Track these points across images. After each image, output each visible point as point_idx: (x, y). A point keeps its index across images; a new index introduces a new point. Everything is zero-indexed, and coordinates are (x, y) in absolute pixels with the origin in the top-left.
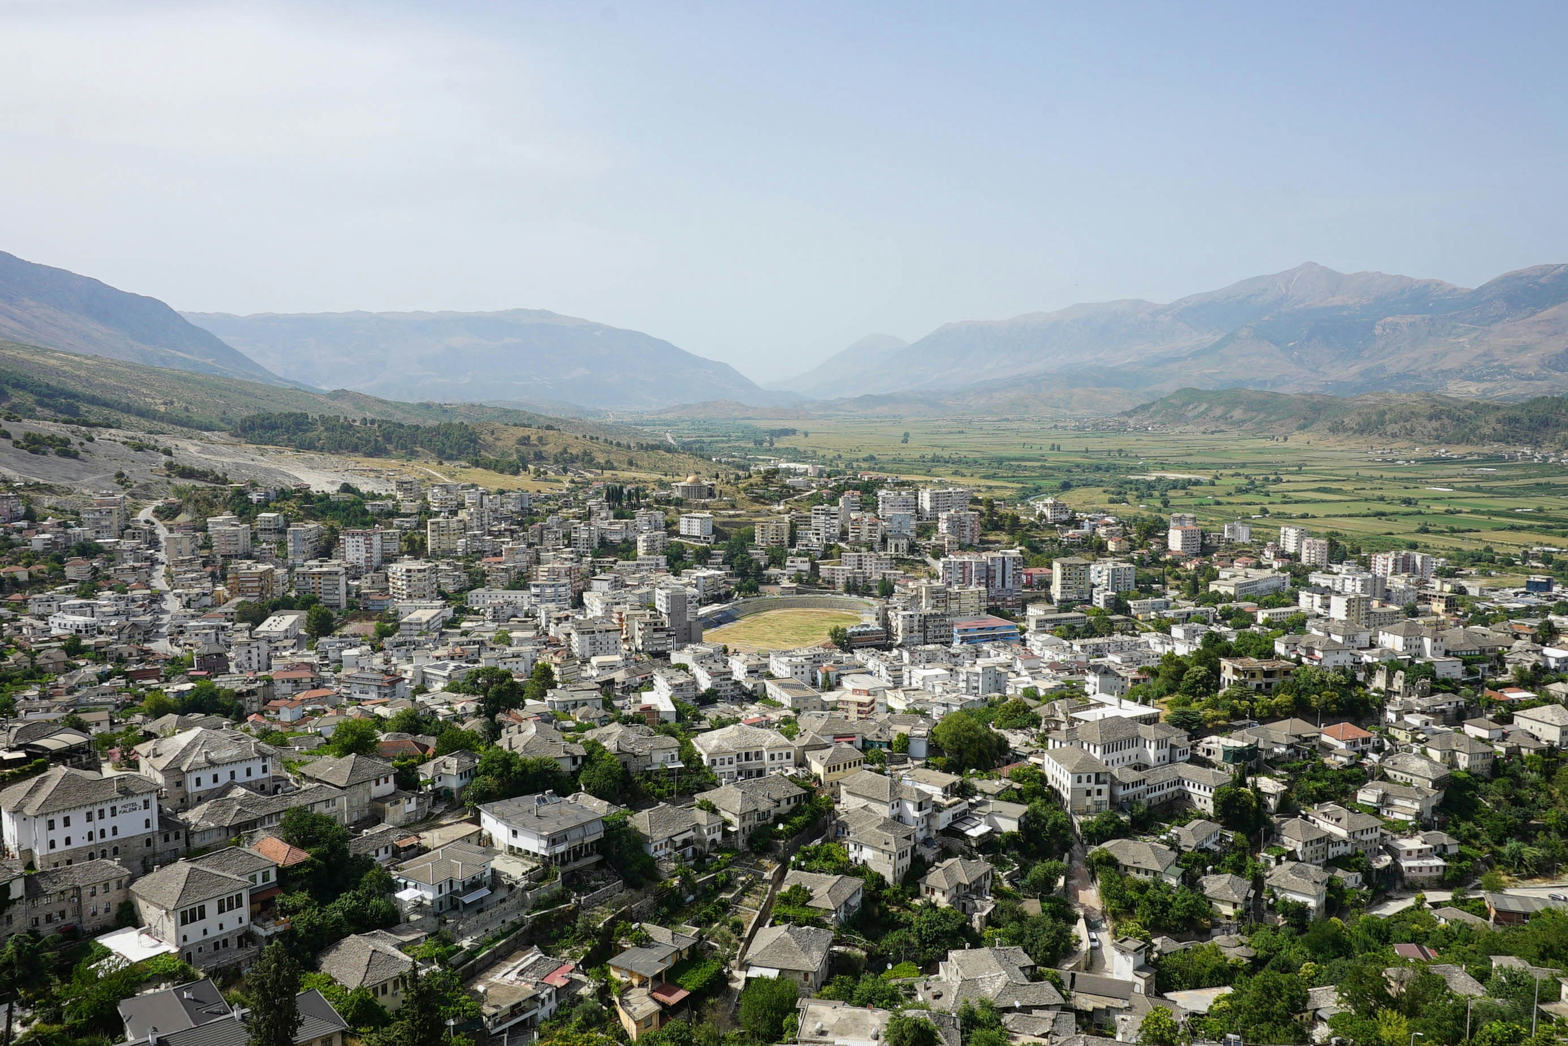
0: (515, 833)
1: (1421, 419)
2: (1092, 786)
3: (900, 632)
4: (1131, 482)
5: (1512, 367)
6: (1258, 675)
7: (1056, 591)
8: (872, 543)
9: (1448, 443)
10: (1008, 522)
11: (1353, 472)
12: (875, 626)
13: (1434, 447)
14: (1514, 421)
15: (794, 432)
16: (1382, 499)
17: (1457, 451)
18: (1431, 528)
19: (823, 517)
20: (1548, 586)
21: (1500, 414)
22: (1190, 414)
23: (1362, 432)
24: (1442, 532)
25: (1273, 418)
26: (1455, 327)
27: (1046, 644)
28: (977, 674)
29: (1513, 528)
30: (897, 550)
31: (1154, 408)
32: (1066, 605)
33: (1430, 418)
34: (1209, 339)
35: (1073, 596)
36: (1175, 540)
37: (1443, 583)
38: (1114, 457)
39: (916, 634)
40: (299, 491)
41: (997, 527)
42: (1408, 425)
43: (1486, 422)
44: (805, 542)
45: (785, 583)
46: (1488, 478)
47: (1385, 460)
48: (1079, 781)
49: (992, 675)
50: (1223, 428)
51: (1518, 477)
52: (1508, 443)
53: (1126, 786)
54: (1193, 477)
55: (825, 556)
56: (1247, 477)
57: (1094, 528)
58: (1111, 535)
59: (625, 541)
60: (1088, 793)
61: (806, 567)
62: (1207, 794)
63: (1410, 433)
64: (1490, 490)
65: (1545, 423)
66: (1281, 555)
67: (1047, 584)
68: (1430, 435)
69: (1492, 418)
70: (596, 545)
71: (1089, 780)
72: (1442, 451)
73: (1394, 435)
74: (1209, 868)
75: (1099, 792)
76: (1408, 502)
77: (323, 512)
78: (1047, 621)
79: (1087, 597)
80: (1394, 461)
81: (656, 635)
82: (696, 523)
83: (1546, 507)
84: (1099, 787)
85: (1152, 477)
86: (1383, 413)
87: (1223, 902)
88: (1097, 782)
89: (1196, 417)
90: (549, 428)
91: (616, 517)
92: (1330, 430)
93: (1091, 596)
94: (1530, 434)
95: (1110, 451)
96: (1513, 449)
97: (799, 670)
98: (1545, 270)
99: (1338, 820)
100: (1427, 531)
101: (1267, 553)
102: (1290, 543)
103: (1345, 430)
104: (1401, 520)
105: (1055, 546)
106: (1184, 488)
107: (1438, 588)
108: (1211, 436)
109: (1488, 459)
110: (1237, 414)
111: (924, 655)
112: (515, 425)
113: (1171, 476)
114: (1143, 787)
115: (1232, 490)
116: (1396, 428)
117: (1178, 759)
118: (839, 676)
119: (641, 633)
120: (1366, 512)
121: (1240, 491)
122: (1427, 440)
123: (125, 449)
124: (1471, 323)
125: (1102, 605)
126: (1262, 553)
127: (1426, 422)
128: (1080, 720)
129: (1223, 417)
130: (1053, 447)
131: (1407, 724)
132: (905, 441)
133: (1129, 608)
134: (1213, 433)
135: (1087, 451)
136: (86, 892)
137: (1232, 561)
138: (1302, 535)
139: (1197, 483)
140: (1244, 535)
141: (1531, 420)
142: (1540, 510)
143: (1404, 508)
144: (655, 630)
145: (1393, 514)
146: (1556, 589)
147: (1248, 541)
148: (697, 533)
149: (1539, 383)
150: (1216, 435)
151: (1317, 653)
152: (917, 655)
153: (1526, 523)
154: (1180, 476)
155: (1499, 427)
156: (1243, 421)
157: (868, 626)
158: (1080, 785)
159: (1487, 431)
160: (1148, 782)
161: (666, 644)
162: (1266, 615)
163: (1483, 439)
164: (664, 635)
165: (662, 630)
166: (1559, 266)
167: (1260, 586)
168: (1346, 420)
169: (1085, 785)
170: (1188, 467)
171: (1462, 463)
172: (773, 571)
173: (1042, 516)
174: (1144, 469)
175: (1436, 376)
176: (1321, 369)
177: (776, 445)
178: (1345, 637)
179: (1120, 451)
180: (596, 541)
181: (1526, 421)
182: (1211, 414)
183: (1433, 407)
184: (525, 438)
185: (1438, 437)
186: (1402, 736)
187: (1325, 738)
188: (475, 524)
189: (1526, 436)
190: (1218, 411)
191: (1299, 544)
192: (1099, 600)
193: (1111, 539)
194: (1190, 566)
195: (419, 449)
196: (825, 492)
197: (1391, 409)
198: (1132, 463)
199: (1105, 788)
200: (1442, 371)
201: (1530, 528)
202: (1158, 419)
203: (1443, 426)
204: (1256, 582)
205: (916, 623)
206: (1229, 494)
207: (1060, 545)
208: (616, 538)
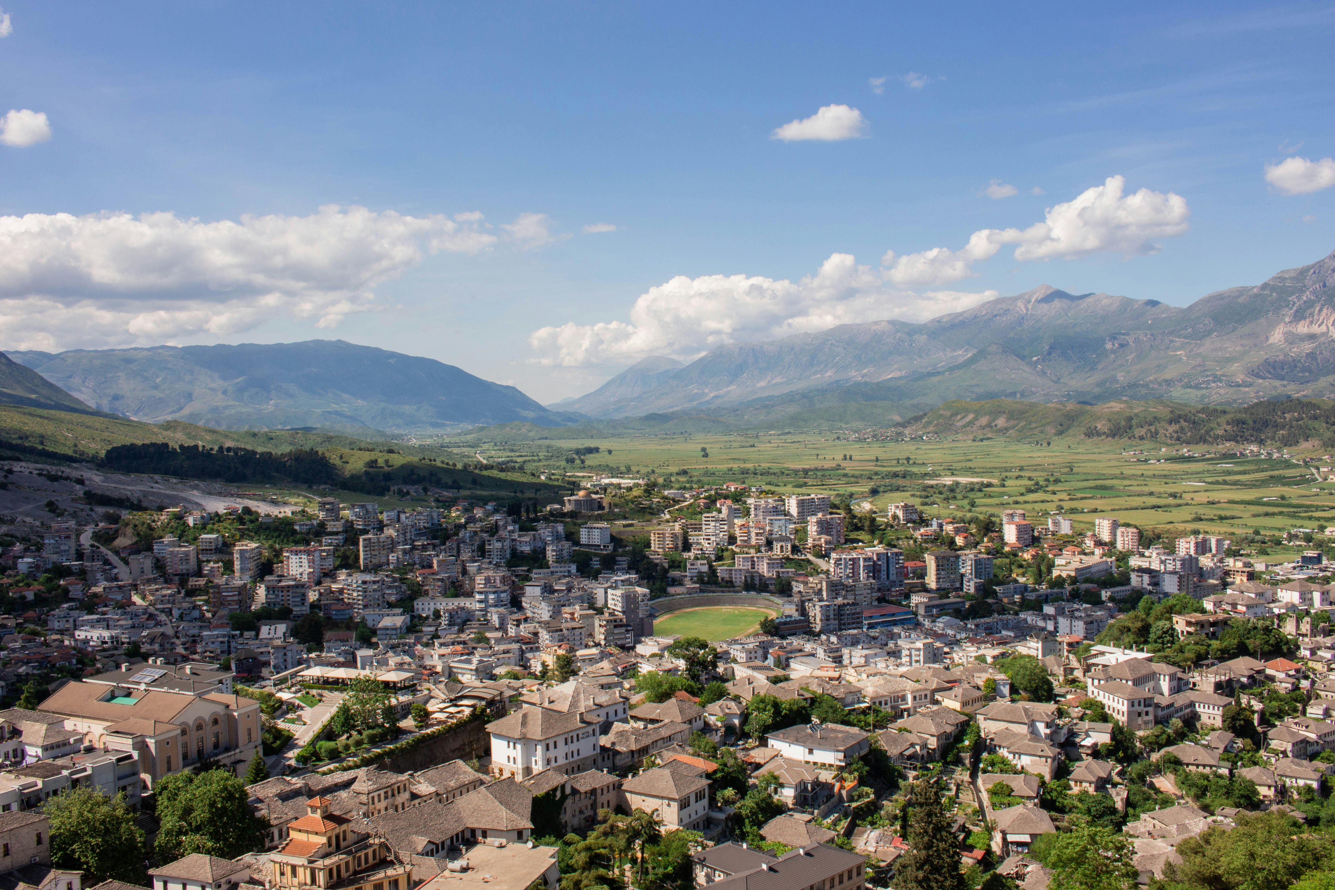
0: (811, 751)
1: (1163, 424)
2: (1142, 709)
3: (818, 621)
4: (932, 487)
5: (1223, 375)
6: (1206, 626)
7: (931, 581)
8: (760, 546)
9: (1188, 443)
10: (867, 523)
11: (1118, 472)
12: (796, 615)
13: (1177, 448)
14: (1239, 423)
15: (597, 450)
16: (1151, 494)
17: (1197, 451)
18: (1203, 517)
19: (713, 524)
20: (1318, 560)
21: (1229, 417)
22: (960, 424)
23: (1113, 436)
24: (1212, 520)
25: (1034, 425)
26: (1171, 341)
27: (947, 625)
28: (919, 650)
29: (1267, 514)
30: (782, 551)
31: (925, 420)
32: (942, 592)
33: (1170, 422)
34: (962, 355)
35: (947, 585)
36: (1010, 534)
37: (1235, 560)
38: (903, 464)
39: (832, 622)
40: (230, 514)
41: (857, 528)
42: (1152, 428)
43: (1218, 424)
44: (698, 547)
45: (689, 585)
46: (1229, 473)
47: (1139, 460)
48: (1133, 706)
49: (930, 650)
50: (989, 436)
51: (1254, 472)
52: (1237, 442)
53: (1163, 709)
54: (985, 480)
55: (719, 558)
56: (1030, 479)
57: (941, 526)
58: (957, 531)
59: (534, 551)
60: (1139, 714)
61: (705, 569)
62: (1216, 712)
63: (1154, 435)
64: (1235, 483)
65: (1266, 424)
66: (1099, 543)
67: (922, 574)
68: (1171, 437)
69: (1222, 420)
70: (508, 556)
71: (1139, 705)
72: (1185, 451)
73: (1141, 438)
74: (1239, 764)
75: (1147, 713)
76: (1174, 495)
77: (256, 533)
78: (933, 606)
79: (958, 585)
80: (1146, 461)
81: (616, 631)
82: (596, 533)
83: (1287, 496)
84: (1146, 709)
85: (948, 481)
86: (1130, 419)
87: (1260, 785)
88: (1145, 706)
89: (964, 426)
90: (391, 451)
91: (521, 529)
92: (1086, 435)
93: (962, 584)
94: (1255, 433)
95: (898, 460)
96: (1242, 447)
97: (753, 655)
98: (1242, 291)
99: (1307, 727)
100: (1201, 520)
101: (1087, 542)
102: (1104, 531)
103: (1099, 434)
104: (1175, 511)
105: (911, 542)
106: (980, 490)
107: (1231, 564)
108: (981, 443)
109: (1226, 457)
110: (1001, 422)
111: (849, 638)
112: (360, 449)
113: (963, 480)
114: (1172, 709)
115: (1023, 490)
116: (1142, 432)
117: (1183, 688)
118: (788, 659)
119: (603, 630)
120: (1142, 505)
121: (1030, 491)
122: (1169, 441)
123: (42, 480)
124: (1185, 338)
125: (972, 590)
126: (1083, 542)
127: (1167, 426)
128: (1097, 665)
129: (989, 426)
130: (845, 458)
131: (1321, 657)
132: (706, 455)
133: (995, 592)
134: (982, 440)
135: (877, 460)
136: (599, 792)
137: (1061, 550)
138: (1115, 525)
139: (989, 485)
140: (1065, 528)
141: (1255, 422)
142: (1283, 498)
143: (1171, 501)
144: (615, 627)
145: (1165, 506)
146: (1325, 562)
147: (1070, 532)
148: (597, 542)
149: (1247, 389)
150: (985, 443)
151: (1239, 607)
152: (843, 639)
153: (1276, 510)
154: (975, 480)
155: (1229, 428)
156: (1006, 429)
157: (791, 616)
158: (1134, 709)
159: (1220, 432)
160: (1176, 705)
161: (626, 638)
162: (1109, 594)
163: (1217, 439)
164: (623, 630)
165: (621, 626)
166: (1253, 288)
167: (1093, 570)
168: (1099, 426)
169: (1137, 708)
170: (970, 471)
171: (1204, 460)
172: (675, 573)
173: (895, 517)
174: (935, 475)
175: (1160, 384)
176: (1062, 380)
177: (588, 463)
178: (1256, 594)
179: (908, 459)
180: (508, 552)
181: (1251, 422)
182: (978, 423)
183: (1172, 412)
184: (372, 462)
185: (1178, 439)
186: (1319, 666)
187: (1269, 671)
188: (401, 539)
189: (1252, 436)
190: (984, 421)
191: (1113, 533)
192: (970, 587)
193: (957, 534)
194: (1027, 556)
195: (274, 474)
196: (702, 502)
197: (1136, 415)
198: (923, 470)
199: (1150, 709)
200: (1166, 381)
201: (1281, 513)
202: (931, 428)
203: (1182, 429)
204: (1090, 567)
205: (832, 612)
206: (1022, 494)
207: (915, 541)
208: (527, 549)
